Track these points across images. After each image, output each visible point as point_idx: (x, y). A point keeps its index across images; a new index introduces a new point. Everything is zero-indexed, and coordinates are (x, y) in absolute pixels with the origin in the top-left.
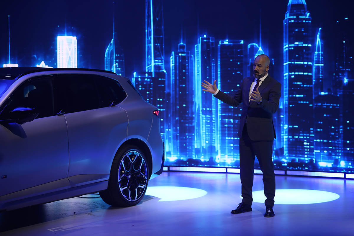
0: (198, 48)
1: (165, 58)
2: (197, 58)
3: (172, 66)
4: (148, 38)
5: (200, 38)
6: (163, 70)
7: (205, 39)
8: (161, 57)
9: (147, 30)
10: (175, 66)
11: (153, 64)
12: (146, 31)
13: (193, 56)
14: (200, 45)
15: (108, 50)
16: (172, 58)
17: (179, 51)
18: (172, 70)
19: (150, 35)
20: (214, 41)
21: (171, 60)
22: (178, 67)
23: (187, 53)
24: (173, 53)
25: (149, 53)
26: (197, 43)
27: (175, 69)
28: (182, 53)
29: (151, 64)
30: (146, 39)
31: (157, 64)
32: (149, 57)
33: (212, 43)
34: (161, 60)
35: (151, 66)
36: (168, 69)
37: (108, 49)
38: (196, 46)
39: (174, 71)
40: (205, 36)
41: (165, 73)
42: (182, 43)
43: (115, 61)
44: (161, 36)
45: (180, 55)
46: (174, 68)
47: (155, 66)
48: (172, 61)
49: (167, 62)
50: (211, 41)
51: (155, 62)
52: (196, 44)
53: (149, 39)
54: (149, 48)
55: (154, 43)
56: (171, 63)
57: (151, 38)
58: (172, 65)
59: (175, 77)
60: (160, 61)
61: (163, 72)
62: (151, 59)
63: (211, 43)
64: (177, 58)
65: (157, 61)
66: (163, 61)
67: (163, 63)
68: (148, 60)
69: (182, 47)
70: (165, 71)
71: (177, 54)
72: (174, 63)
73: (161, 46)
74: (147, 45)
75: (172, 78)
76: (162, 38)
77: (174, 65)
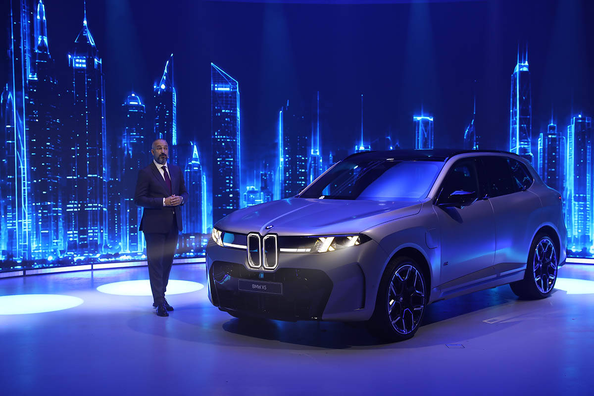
0: (571, 129)
1: (532, 139)
2: (570, 140)
3: (540, 149)
4: (513, 118)
5: (574, 118)
6: (529, 153)
7: (580, 119)
8: (527, 139)
9: (513, 110)
10: (544, 149)
11: (518, 147)
12: (511, 111)
13: (564, 138)
14: (573, 126)
15: (468, 132)
16: (540, 140)
17: (548, 132)
18: (540, 153)
19: (516, 115)
20: (590, 122)
21: (539, 142)
22: (546, 150)
23: (558, 135)
24: (542, 134)
25: (514, 135)
26: (570, 124)
27: (544, 152)
28: (552, 134)
29: (516, 146)
30: (511, 120)
31: (522, 146)
32: (514, 139)
33: (588, 123)
34: (528, 142)
35: (516, 149)
36: (535, 152)
37: (467, 130)
38: (568, 127)
39: (542, 154)
40: (580, 116)
41: (531, 156)
42: (552, 124)
43: (475, 143)
44: (528, 117)
45: (550, 136)
46: (542, 151)
47: (520, 149)
48: (540, 144)
49: (534, 144)
50: (587, 121)
51: (520, 145)
52: (568, 125)
53: (515, 119)
54: (514, 129)
55: (520, 124)
56: (539, 145)
57: (516, 119)
58: (540, 147)
59: (544, 161)
60: (526, 143)
61: (529, 155)
62: (516, 142)
63: (586, 124)
64: (547, 140)
65: (522, 143)
66: (530, 143)
67: (530, 146)
68: (512, 142)
69: (552, 128)
70: (531, 154)
71: (545, 135)
72: (542, 145)
73: (528, 127)
74: (511, 126)
75: (540, 161)
76: (529, 118)
77: (542, 147)
